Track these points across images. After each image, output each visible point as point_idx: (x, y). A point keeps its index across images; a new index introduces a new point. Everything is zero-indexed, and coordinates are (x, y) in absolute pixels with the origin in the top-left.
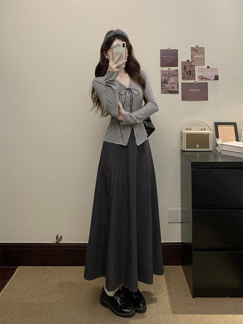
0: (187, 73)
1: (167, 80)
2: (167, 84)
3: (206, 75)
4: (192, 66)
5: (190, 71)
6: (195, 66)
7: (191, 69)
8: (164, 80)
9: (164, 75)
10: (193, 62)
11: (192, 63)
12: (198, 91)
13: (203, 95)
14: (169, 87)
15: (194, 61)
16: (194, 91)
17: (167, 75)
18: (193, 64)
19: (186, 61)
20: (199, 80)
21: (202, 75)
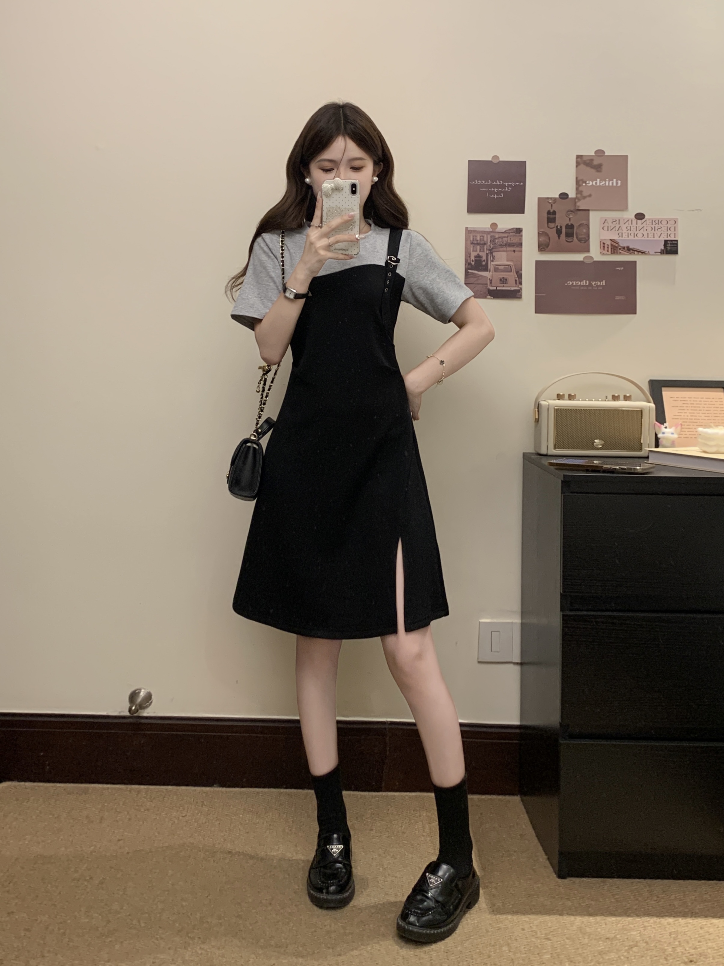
0: (559, 232)
1: (484, 258)
2: (485, 268)
3: (631, 238)
4: (579, 212)
5: (570, 227)
6: (592, 214)
7: (575, 220)
8: (475, 257)
9: (478, 244)
10: (582, 201)
11: (578, 204)
12: (600, 286)
13: (617, 298)
14: (491, 280)
15: (584, 198)
16: (583, 286)
17: (485, 244)
18: (582, 205)
19: (557, 196)
20: (604, 254)
21: (616, 237)
